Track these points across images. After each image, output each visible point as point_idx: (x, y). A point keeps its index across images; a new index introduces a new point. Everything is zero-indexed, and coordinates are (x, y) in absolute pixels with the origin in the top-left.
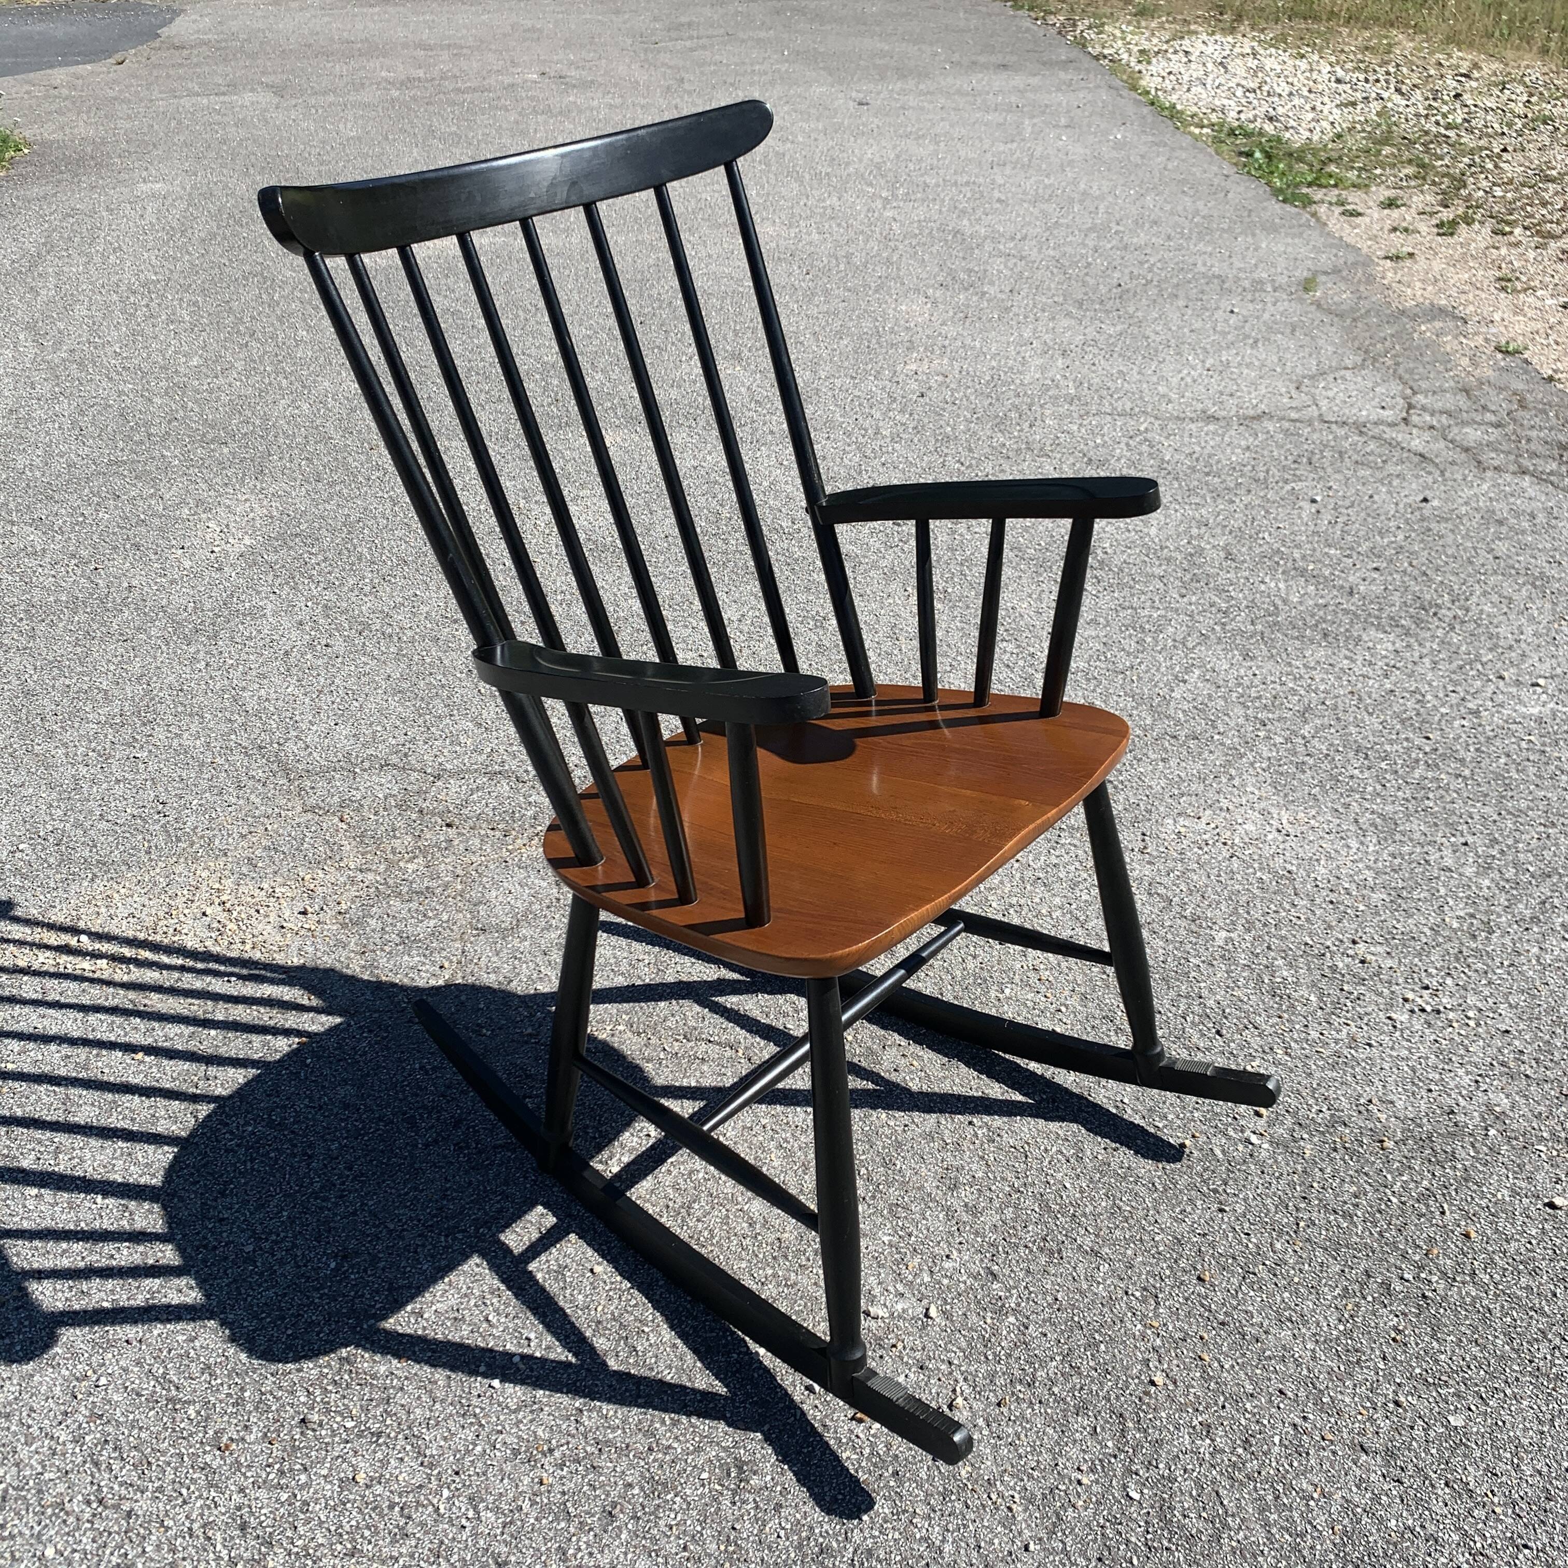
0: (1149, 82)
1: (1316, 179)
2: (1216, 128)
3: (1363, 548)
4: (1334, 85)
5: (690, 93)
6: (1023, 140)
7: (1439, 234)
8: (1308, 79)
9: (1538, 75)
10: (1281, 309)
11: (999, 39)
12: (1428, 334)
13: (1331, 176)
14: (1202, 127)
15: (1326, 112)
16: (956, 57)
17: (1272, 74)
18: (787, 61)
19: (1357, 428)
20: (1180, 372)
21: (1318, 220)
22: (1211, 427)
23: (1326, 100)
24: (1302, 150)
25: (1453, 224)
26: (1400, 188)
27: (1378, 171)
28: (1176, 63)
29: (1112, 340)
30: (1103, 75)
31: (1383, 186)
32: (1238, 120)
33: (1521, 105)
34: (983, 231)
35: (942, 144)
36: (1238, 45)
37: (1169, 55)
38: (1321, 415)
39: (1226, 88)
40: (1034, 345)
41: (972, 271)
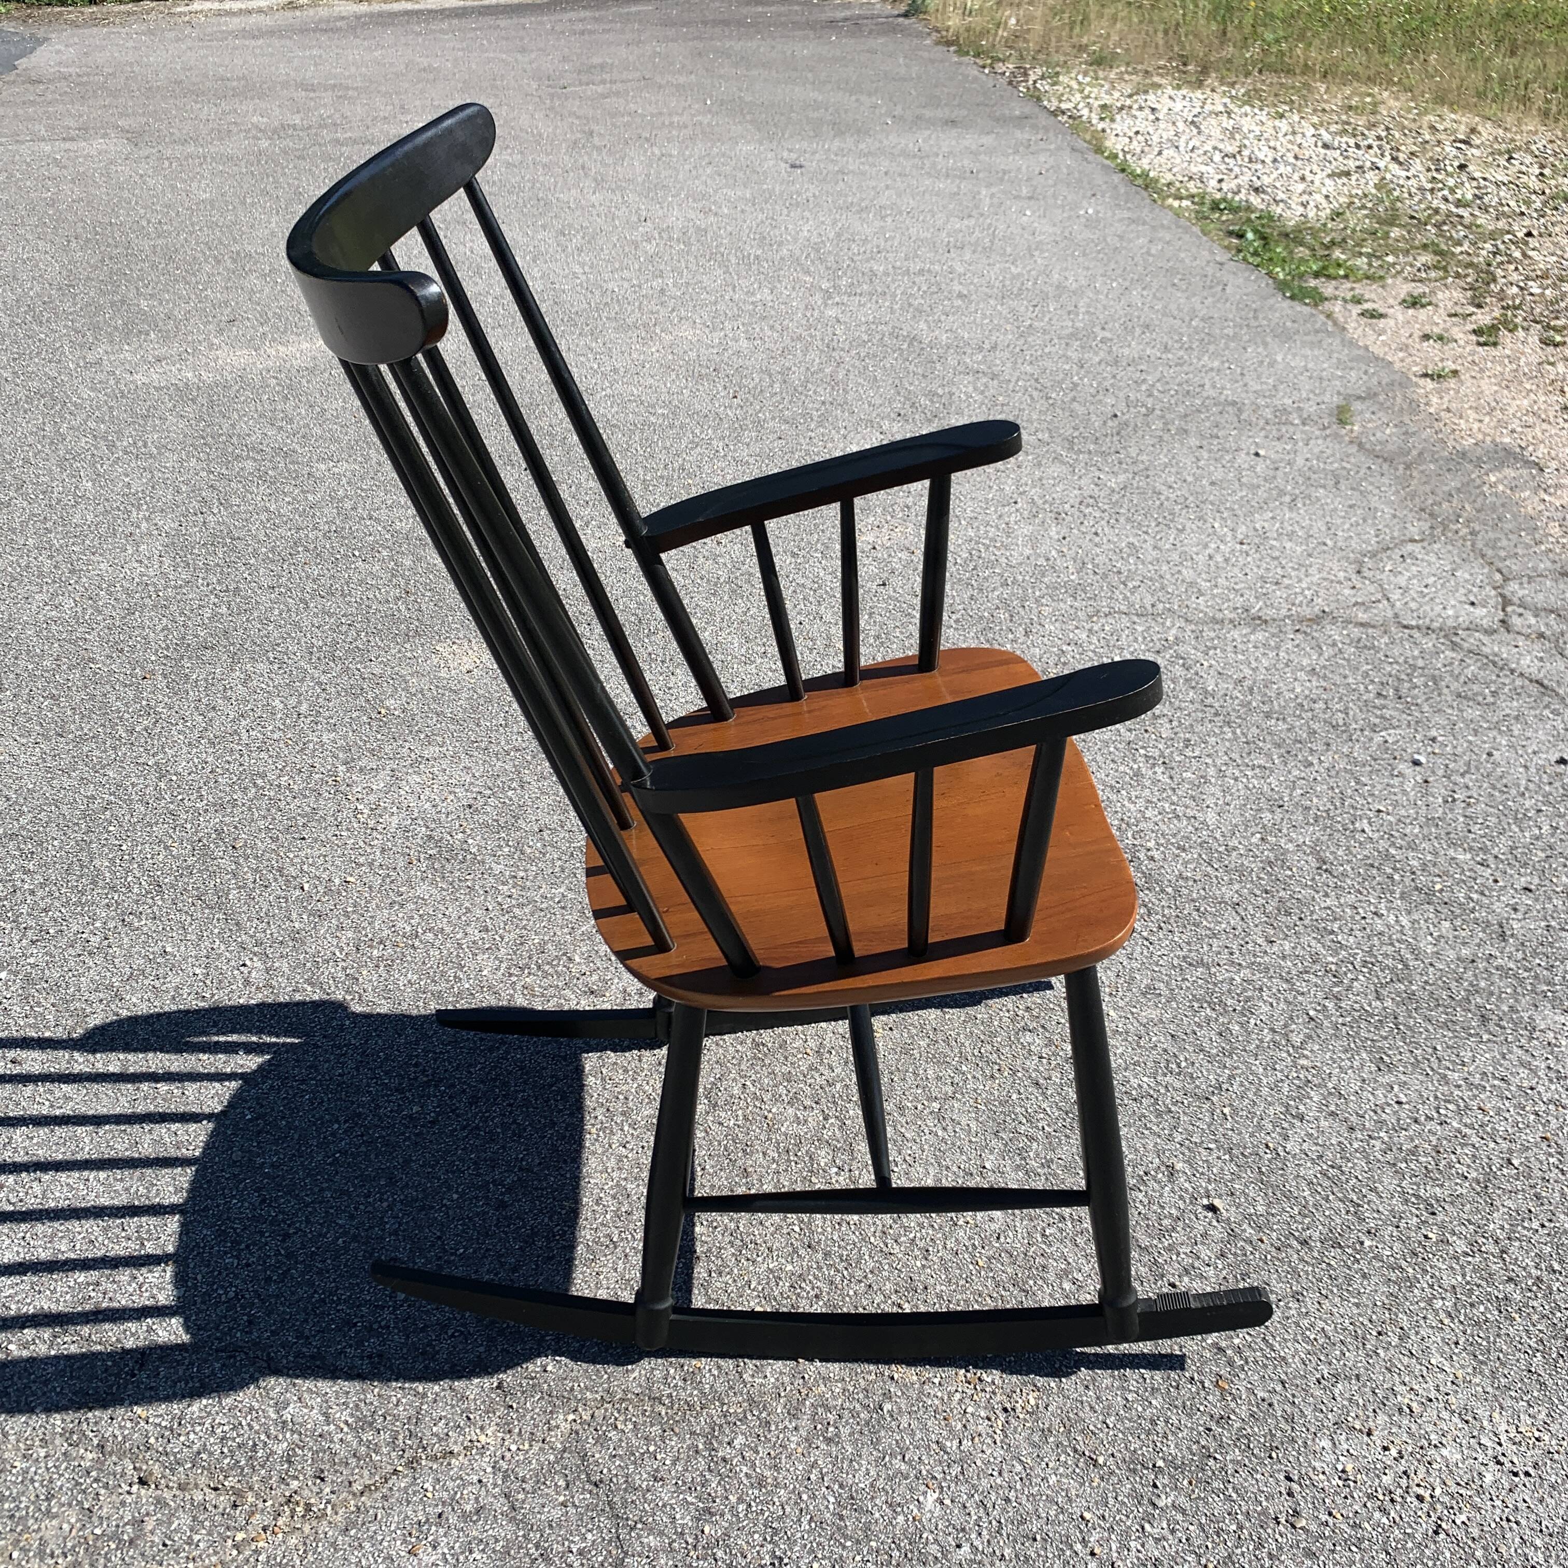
0: (1114, 144)
1: (1324, 268)
2: (1196, 200)
3: (1502, 846)
4: (1323, 151)
5: (599, 149)
6: (982, 215)
7: (1479, 344)
8: (1290, 142)
9: (1544, 142)
10: (1316, 450)
11: (946, 90)
12: (1501, 488)
13: (1339, 265)
14: (1181, 198)
15: (1317, 183)
16: (898, 111)
17: (1251, 136)
18: (710, 111)
19: (1445, 636)
20: (1206, 546)
21: (1335, 323)
22: (1260, 636)
23: (1315, 168)
24: (1298, 230)
25: (1493, 329)
26: (1420, 281)
27: (1390, 259)
28: (1142, 120)
29: (1115, 497)
30: (1064, 134)
31: (1400, 279)
32: (1220, 190)
33: (1533, 178)
34: (944, 338)
35: (889, 219)
36: (1209, 101)
37: (1134, 112)
38: (1396, 616)
39: (1201, 152)
40: (1020, 505)
41: (935, 394)
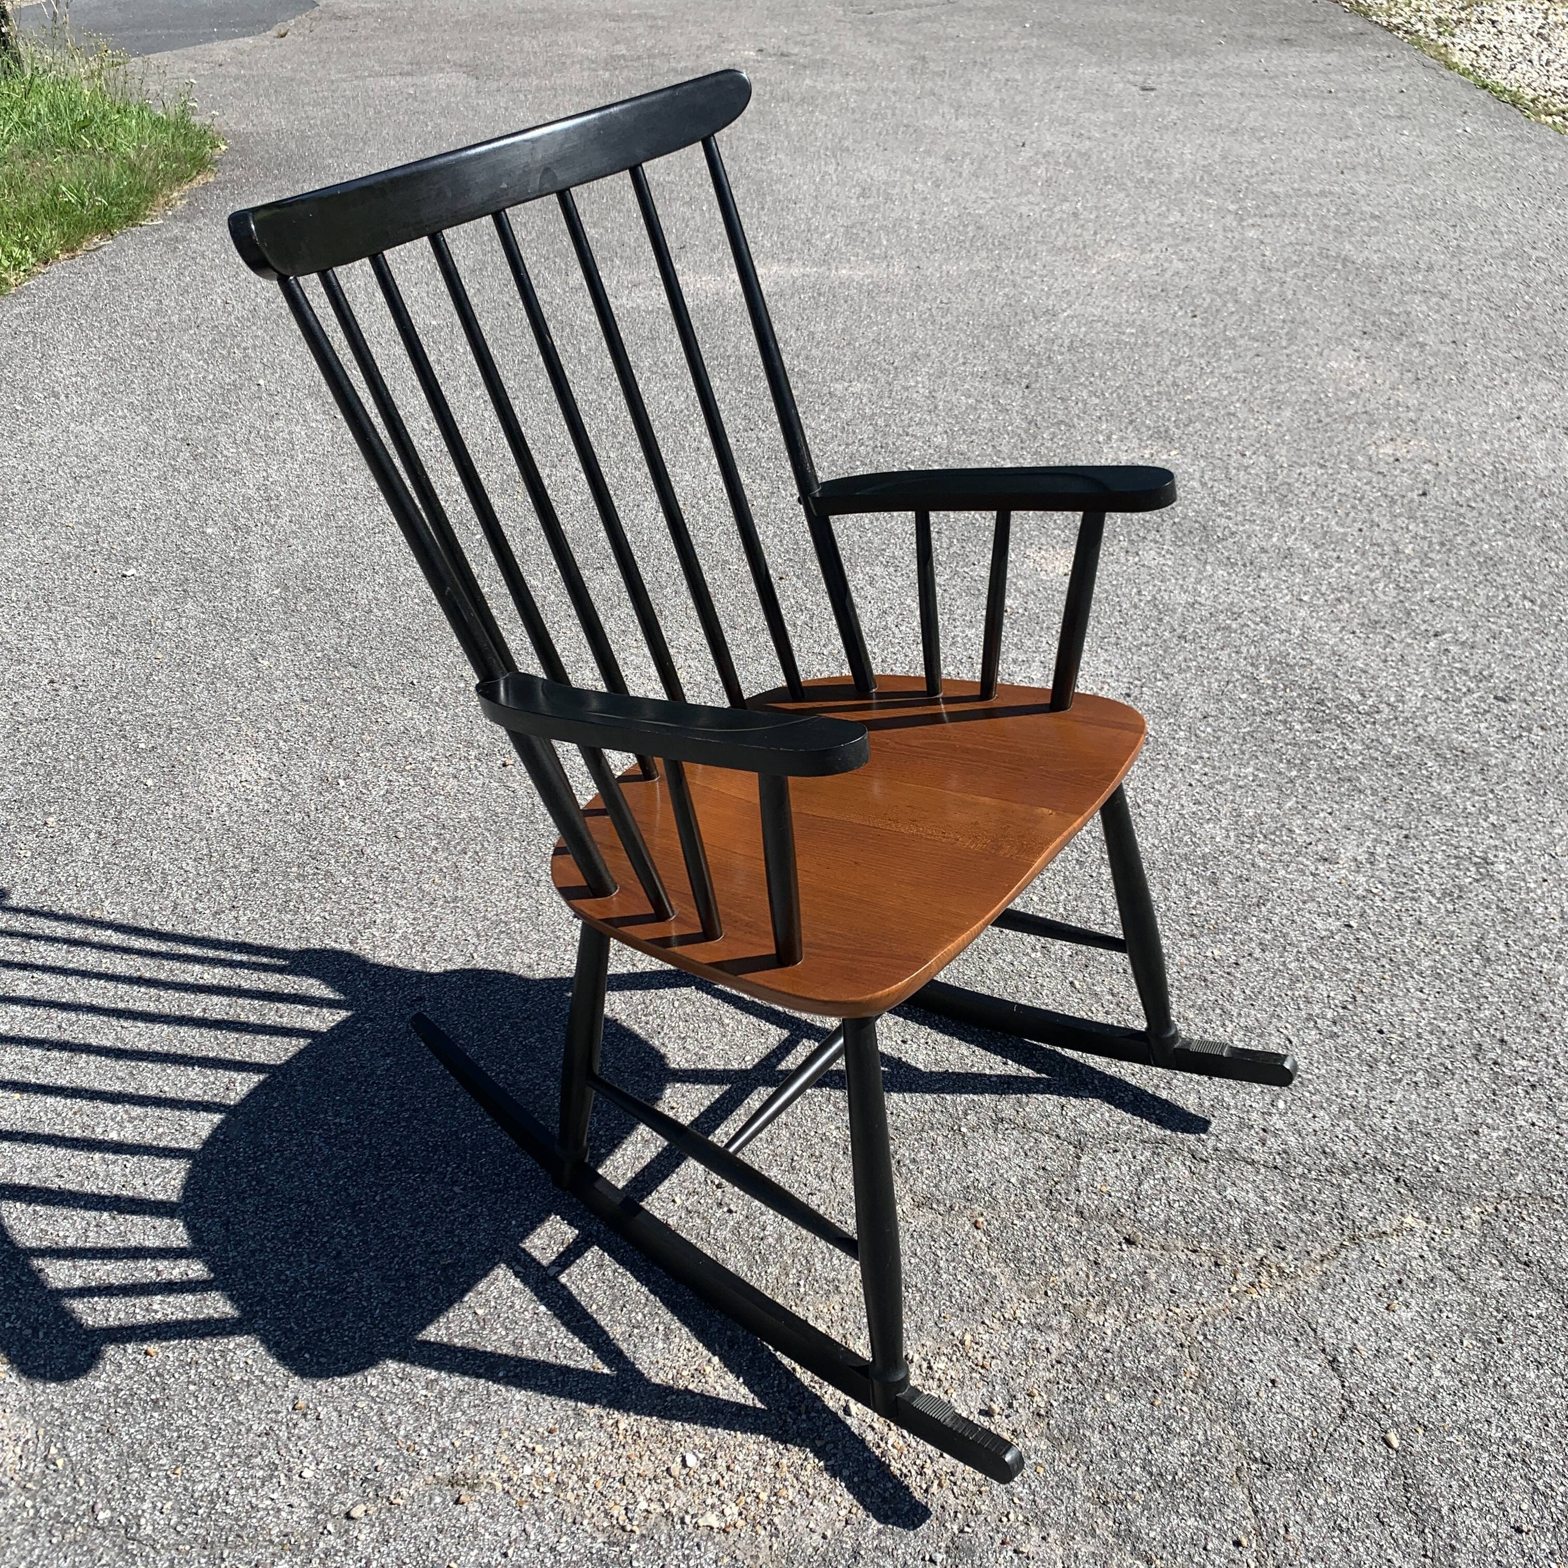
0: (1464, 60)
5: (939, 75)
6: (1359, 135)
11: (1267, 8)
16: (1226, 30)
18: (1032, 35)
28: (1485, 35)
30: (1407, 50)
34: (1375, 257)
35: (1267, 141)
37: (1473, 25)
39: (1557, 66)
40: (1523, 421)
41: (1391, 313)
